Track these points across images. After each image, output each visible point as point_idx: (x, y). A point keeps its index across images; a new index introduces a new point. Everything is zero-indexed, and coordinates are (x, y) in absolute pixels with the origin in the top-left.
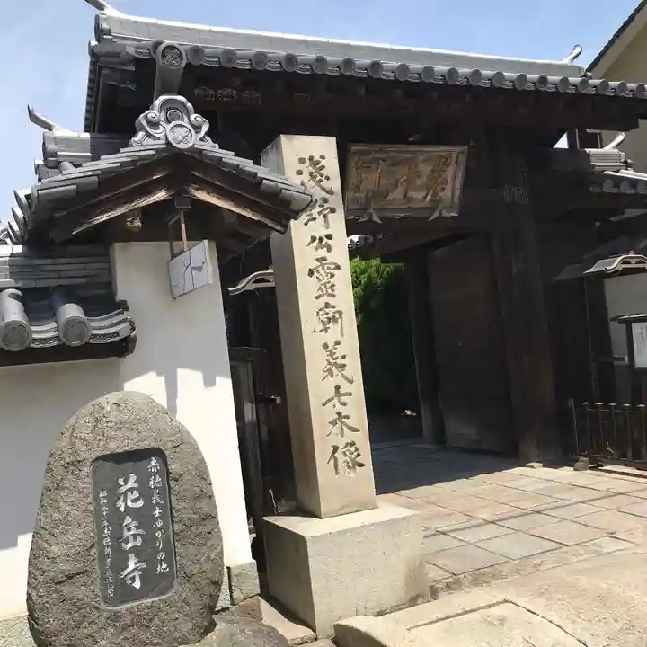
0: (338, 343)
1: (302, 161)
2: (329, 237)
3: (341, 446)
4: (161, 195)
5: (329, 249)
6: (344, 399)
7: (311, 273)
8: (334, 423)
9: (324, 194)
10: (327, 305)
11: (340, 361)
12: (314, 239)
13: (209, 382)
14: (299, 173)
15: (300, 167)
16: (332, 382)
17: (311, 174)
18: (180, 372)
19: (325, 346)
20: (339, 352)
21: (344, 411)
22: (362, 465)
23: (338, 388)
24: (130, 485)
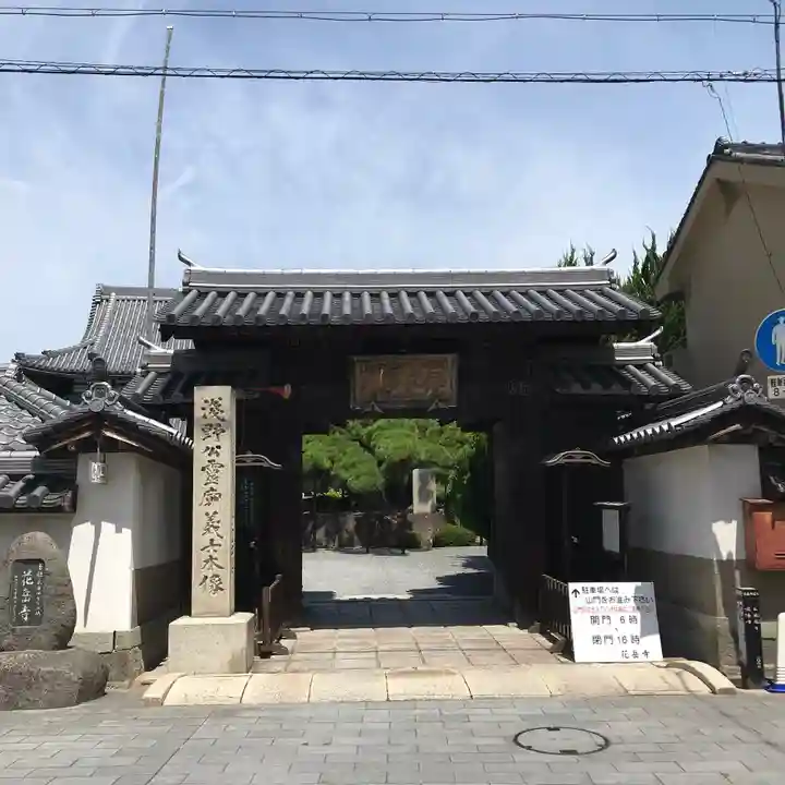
0: (215, 513)
1: (206, 401)
2: (219, 447)
3: (210, 576)
4: (87, 434)
5: (218, 455)
6: (216, 548)
7: (203, 469)
8: (207, 561)
9: (219, 422)
10: (212, 489)
11: (216, 524)
12: (208, 448)
13: (118, 530)
14: (203, 409)
15: (206, 405)
16: (208, 536)
17: (212, 409)
18: (103, 523)
19: (207, 514)
20: (216, 518)
21: (215, 555)
22: (222, 589)
23: (212, 540)
24: (28, 574)
